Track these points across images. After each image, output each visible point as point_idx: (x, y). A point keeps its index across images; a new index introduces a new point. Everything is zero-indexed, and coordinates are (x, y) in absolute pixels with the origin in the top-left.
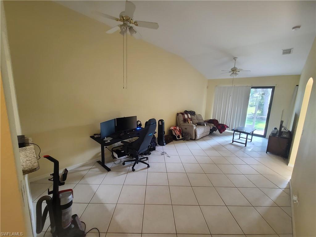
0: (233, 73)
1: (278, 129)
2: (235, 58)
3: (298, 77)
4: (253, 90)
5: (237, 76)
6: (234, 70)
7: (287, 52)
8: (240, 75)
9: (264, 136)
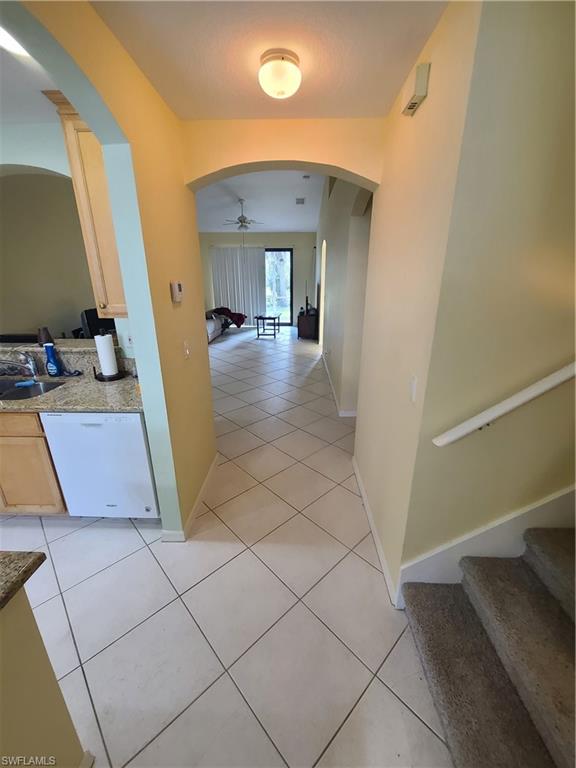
0: (242, 226)
1: (305, 308)
2: (241, 201)
3: (313, 235)
4: (268, 254)
5: (248, 231)
6: (242, 221)
7: (301, 201)
8: (252, 228)
9: (291, 324)
